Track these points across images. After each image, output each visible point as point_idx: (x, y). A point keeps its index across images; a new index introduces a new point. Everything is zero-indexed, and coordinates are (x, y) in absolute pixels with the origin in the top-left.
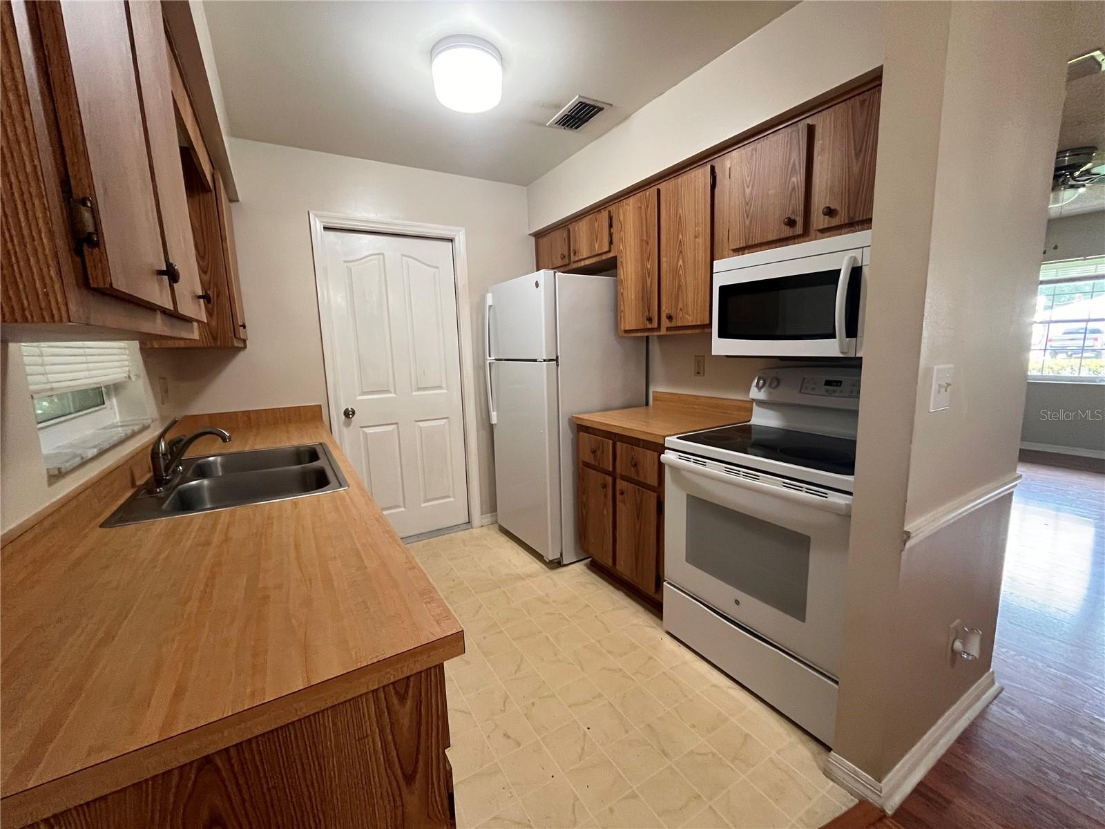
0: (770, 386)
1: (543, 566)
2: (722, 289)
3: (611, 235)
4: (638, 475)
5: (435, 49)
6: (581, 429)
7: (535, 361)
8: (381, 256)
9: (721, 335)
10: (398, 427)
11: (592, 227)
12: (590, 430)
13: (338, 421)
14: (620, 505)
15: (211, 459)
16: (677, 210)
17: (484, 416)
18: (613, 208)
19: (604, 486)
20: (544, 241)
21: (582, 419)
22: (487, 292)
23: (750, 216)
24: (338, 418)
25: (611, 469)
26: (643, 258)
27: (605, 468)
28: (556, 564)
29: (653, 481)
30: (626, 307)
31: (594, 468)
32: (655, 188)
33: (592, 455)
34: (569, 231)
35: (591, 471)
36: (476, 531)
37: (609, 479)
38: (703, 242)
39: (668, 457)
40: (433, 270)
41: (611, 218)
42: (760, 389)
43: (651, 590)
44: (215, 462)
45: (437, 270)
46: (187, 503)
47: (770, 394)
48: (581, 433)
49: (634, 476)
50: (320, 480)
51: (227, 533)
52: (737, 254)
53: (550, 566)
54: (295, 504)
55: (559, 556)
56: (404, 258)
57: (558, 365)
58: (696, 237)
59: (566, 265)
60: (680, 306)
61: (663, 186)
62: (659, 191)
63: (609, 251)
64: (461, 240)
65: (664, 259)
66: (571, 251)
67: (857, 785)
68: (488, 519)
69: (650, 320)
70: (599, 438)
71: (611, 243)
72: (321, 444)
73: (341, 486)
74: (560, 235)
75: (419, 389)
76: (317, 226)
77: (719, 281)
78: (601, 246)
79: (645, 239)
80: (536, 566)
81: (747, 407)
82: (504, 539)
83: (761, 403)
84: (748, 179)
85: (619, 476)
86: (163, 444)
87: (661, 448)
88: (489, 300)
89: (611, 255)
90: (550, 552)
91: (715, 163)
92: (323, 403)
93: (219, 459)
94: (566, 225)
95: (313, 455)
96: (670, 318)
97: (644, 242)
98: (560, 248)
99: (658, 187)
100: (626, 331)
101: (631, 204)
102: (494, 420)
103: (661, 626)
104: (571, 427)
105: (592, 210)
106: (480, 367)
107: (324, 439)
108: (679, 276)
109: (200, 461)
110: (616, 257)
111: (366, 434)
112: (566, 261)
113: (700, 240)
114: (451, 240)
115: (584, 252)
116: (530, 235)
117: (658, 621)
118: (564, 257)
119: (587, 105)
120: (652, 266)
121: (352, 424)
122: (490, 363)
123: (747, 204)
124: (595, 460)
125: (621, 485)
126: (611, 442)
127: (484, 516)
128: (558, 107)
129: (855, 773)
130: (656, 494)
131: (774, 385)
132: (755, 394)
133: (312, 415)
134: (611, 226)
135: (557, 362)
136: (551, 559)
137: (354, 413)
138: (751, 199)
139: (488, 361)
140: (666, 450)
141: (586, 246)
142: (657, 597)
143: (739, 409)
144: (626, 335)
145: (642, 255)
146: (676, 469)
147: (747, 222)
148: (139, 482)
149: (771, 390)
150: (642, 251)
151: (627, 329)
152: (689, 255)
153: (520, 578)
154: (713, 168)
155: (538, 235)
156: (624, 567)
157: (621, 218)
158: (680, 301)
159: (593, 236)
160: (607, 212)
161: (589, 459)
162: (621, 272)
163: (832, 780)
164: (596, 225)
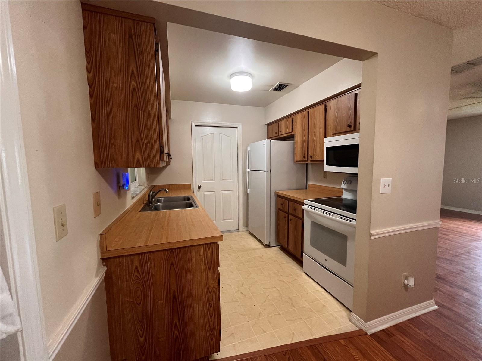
0: (348, 183)
1: (263, 246)
2: (327, 148)
3: (292, 126)
4: (296, 214)
5: (231, 76)
6: (278, 196)
7: (263, 171)
8: (213, 134)
9: (327, 164)
10: (215, 193)
11: (286, 123)
12: (281, 197)
13: (196, 189)
14: (290, 224)
15: (161, 198)
16: (314, 119)
17: (246, 191)
18: (293, 117)
19: (285, 217)
20: (270, 127)
21: (278, 193)
22: (248, 146)
23: (337, 123)
24: (196, 188)
25: (287, 211)
26: (303, 135)
27: (286, 211)
28: (268, 246)
29: (300, 216)
30: (297, 152)
31: (282, 211)
32: (307, 111)
33: (281, 206)
34: (279, 124)
35: (281, 212)
36: (240, 233)
37: (287, 215)
38: (322, 131)
39: (305, 207)
40: (230, 138)
41: (292, 120)
42: (345, 184)
43: (299, 257)
44: (161, 199)
45: (231, 138)
46: (156, 208)
47: (348, 186)
48: (278, 198)
49: (295, 214)
50: (191, 205)
51: (169, 215)
52: (333, 136)
53: (265, 247)
54: (185, 211)
55: (269, 243)
56: (220, 134)
57: (271, 173)
58: (320, 129)
59: (277, 136)
60: (315, 153)
61: (310, 110)
62: (308, 112)
63: (292, 132)
64: (240, 127)
65: (309, 136)
66: (279, 131)
67: (359, 324)
68: (245, 229)
69: (305, 157)
70: (284, 200)
71: (292, 129)
72: (191, 196)
73: (197, 207)
74: (275, 125)
75: (223, 180)
76: (193, 125)
77: (326, 145)
78: (289, 130)
79: (303, 128)
80: (260, 246)
81: (341, 191)
82: (250, 236)
83: (346, 190)
84: (336, 110)
85: (290, 214)
86: (151, 192)
87: (303, 204)
88: (249, 149)
89: (292, 133)
90: (265, 241)
91: (327, 104)
92: (191, 183)
93: (163, 198)
94: (278, 122)
95: (189, 199)
96: (311, 157)
97: (303, 130)
98: (276, 130)
99: (308, 110)
100: (297, 161)
101: (299, 116)
102: (249, 192)
103: (302, 270)
104: (275, 195)
105: (286, 117)
106: (244, 172)
107: (192, 195)
108: (314, 142)
109: (158, 199)
110: (294, 134)
111: (204, 194)
112: (277, 135)
113: (321, 130)
114: (237, 128)
115: (283, 132)
116: (266, 125)
117: (302, 268)
118: (277, 133)
119: (282, 85)
120: (306, 138)
121: (200, 191)
122: (248, 171)
123: (336, 118)
124: (282, 208)
125: (290, 217)
126: (287, 201)
127: (244, 227)
128: (273, 86)
129: (359, 320)
130: (301, 221)
131: (349, 183)
132: (343, 186)
133: (188, 187)
134: (292, 123)
135: (270, 172)
136: (266, 244)
137: (201, 187)
138: (337, 117)
139: (247, 171)
140: (305, 205)
141: (284, 130)
142: (301, 259)
143: (339, 192)
144: (296, 162)
145: (302, 134)
146: (307, 211)
147: (336, 125)
148: (145, 203)
149: (348, 185)
150: (302, 133)
151: (297, 160)
152: (318, 135)
153: (254, 249)
154: (326, 106)
155: (268, 125)
156: (291, 248)
157: (296, 120)
158: (315, 151)
159: (287, 126)
160: (291, 118)
161: (280, 207)
162: (295, 139)
163: (351, 322)
164: (288, 122)
